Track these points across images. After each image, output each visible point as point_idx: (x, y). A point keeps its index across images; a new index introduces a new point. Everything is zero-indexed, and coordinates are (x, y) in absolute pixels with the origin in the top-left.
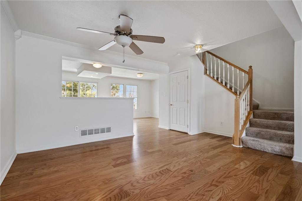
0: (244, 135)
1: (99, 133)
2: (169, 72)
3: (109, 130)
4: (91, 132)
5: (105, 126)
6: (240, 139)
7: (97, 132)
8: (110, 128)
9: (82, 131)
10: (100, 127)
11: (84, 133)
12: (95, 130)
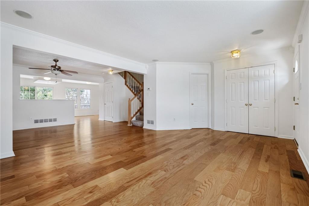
0: (134, 119)
1: (47, 122)
2: (105, 82)
3: (55, 120)
4: (41, 121)
5: (52, 118)
6: (130, 121)
7: (46, 121)
8: (56, 119)
9: (35, 120)
10: (49, 118)
11: (36, 122)
12: (45, 120)
